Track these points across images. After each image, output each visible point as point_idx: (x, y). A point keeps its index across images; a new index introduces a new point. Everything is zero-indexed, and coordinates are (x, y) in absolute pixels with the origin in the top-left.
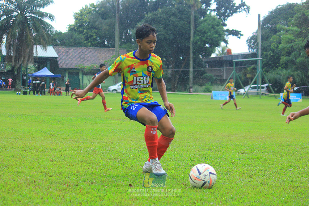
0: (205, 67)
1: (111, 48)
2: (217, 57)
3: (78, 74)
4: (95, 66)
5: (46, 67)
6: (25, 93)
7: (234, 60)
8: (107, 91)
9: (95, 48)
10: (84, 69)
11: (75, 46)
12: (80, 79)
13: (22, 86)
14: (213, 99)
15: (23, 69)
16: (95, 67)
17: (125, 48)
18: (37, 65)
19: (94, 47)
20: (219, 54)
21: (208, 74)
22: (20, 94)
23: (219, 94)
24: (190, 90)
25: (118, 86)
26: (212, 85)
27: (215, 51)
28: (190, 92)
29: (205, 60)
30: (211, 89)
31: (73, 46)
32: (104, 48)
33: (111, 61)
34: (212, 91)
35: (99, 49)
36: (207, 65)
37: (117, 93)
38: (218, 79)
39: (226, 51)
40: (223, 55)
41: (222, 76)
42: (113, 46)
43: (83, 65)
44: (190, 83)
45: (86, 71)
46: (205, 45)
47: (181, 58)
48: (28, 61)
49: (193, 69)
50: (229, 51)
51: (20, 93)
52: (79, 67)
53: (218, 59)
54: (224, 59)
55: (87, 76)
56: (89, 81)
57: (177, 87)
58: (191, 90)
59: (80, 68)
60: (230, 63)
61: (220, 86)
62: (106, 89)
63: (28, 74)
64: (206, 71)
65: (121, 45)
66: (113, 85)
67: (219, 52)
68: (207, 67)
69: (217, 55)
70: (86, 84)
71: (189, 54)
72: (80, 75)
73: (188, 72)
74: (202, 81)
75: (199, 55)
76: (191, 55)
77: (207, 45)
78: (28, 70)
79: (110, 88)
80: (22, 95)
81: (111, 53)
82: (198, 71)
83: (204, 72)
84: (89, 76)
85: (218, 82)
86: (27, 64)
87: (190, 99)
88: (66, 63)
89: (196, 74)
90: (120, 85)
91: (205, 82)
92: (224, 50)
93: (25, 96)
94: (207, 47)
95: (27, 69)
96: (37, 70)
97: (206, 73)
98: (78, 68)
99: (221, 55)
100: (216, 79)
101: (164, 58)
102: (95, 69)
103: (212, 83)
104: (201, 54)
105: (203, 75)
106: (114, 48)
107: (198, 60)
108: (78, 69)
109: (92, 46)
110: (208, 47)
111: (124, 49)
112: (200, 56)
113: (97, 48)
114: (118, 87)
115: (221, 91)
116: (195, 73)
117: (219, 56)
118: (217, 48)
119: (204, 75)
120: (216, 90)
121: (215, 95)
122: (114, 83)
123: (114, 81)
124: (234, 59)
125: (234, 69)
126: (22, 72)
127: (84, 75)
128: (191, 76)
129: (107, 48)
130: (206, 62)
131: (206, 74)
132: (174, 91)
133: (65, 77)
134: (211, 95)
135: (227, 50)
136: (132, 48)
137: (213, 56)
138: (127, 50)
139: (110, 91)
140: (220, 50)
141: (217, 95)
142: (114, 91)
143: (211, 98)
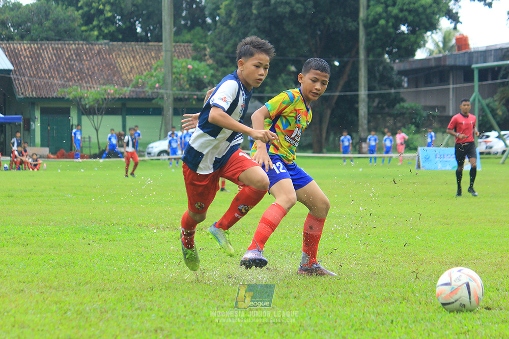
0: (399, 85)
1: (151, 43)
2: (431, 57)
3: (67, 112)
4: (112, 91)
7: (474, 66)
8: (143, 156)
9: (111, 43)
10: (82, 100)
11: (55, 40)
12: (72, 126)
14: (422, 168)
16: (112, 95)
17: (190, 42)
19: (106, 41)
20: (436, 51)
21: (406, 105)
23: (438, 156)
24: (361, 148)
26: (418, 132)
27: (425, 42)
28: (360, 152)
29: (398, 66)
30: (416, 143)
31: (52, 40)
32: (133, 43)
33: (152, 76)
34: (420, 149)
35: (121, 45)
36: (406, 80)
38: (434, 117)
39: (454, 42)
40: (447, 53)
41: (443, 108)
42: (159, 39)
43: (79, 90)
44: (360, 129)
45: (88, 103)
46: (398, 28)
47: (337, 64)
49: (367, 92)
50: (462, 42)
53: (433, 64)
54: (450, 62)
55: (91, 117)
56: (97, 130)
57: (327, 139)
58: (364, 145)
59: (71, 96)
60: (466, 74)
61: (439, 135)
64: (402, 96)
65: (177, 33)
66: (160, 140)
67: (437, 45)
68: (406, 85)
69: (431, 52)
70: (90, 138)
71: (357, 53)
72: (71, 114)
73: (355, 100)
74: (391, 122)
75: (383, 55)
76: (362, 56)
79: (152, 147)
81: (153, 55)
82: (381, 96)
83: (398, 99)
84: (95, 117)
85: (435, 125)
87: (361, 170)
88: (35, 85)
89: (375, 104)
91: (399, 125)
92: (450, 40)
94: (403, 33)
97: (402, 100)
98: (67, 97)
99: (440, 52)
100: (428, 116)
101: (292, 65)
103: (418, 126)
104: (389, 53)
105: (394, 106)
106: (161, 41)
107: (381, 68)
108: (68, 99)
109: (101, 37)
110: (406, 32)
111: (186, 44)
112: (386, 56)
113: (115, 43)
115: (442, 148)
116: (374, 101)
117: (435, 55)
118: (429, 33)
119: (398, 106)
121: (427, 159)
123: (163, 130)
124: (477, 63)
125: (476, 89)
127: (83, 114)
128: (363, 110)
129: (143, 43)
130: (402, 73)
131: (402, 104)
132: (320, 152)
133: (34, 122)
134: (417, 158)
135: (457, 40)
136: (206, 42)
138: (194, 46)
139: (152, 155)
140: (437, 40)
141: (432, 157)
142: (162, 155)
143: (416, 166)
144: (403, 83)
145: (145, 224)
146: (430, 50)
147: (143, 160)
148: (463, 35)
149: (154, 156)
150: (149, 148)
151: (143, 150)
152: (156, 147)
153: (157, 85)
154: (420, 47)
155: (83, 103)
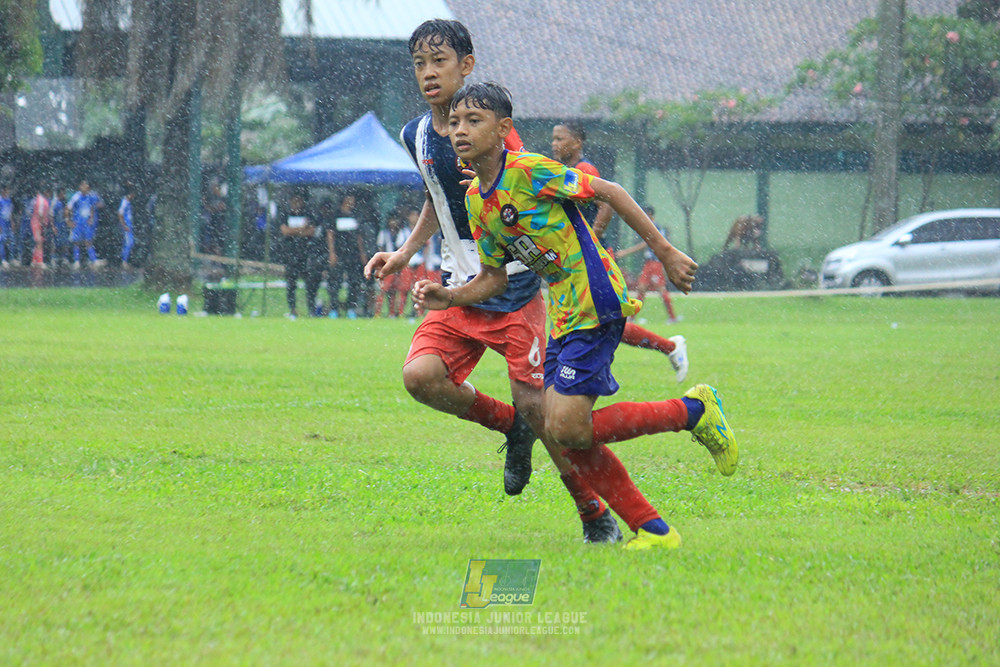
4: (733, 103)
5: (379, 115)
6: (220, 304)
8: (814, 284)
10: (649, 126)
13: (202, 250)
15: (210, 128)
16: (731, 113)
18: (309, 106)
22: (182, 311)
25: (900, 244)
33: (845, 60)
37: (885, 294)
43: (642, 100)
45: (663, 136)
48: (242, 67)
51: (183, 300)
52: (615, 107)
55: (672, 173)
56: (687, 213)
59: (618, 116)
62: (808, 266)
63: (244, 162)
66: (861, 239)
72: (619, 166)
78: (244, 136)
79: (838, 261)
80: (203, 314)
84: (684, 176)
86: (236, 94)
90: (908, 238)
93: (220, 321)
95: (233, 124)
96: (307, 136)
98: (608, 115)
102: (731, 125)
114: (897, 251)
122: (869, 224)
123: (869, 214)
126: (205, 152)
127: (647, 167)
139: (838, 281)
142: (866, 281)
145: (800, 472)
147: (811, 297)
149: (842, 286)
150: (829, 263)
151: (813, 268)
152: (850, 261)
153: (858, 87)
155: (652, 135)
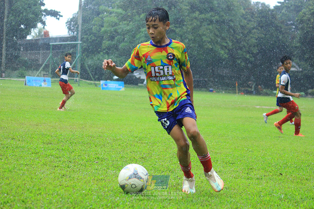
2: (33, 39)
7: (51, 44)
14: (27, 85)
20: (35, 36)
21: (21, 58)
23: (34, 80)
24: (2, 75)
26: (26, 70)
27: (31, 33)
29: (19, 42)
30: (25, 75)
34: (26, 77)
38: (33, 64)
39: (43, 33)
40: (40, 38)
41: (37, 61)
44: (2, 67)
46: (20, 26)
50: (46, 33)
53: (34, 42)
54: (41, 42)
60: (46, 46)
61: (35, 72)
64: (20, 55)
67: (36, 34)
69: (34, 37)
73: (1, 54)
75: (13, 37)
76: (4, 36)
77: (22, 26)
89: (8, 57)
92: (41, 33)
94: (22, 28)
99: (37, 37)
103: (26, 68)
104: (16, 36)
115: (35, 77)
117: (35, 38)
118: (33, 29)
119: (18, 59)
120: (31, 76)
121: (29, 81)
124: (52, 42)
125: (51, 53)
128: (4, 59)
134: (25, 81)
135: (44, 32)
137: (29, 38)
140: (36, 32)
141: (31, 81)
143: (24, 84)
144: (21, 49)
146: (33, 36)
148: (47, 31)
154: (28, 34)
